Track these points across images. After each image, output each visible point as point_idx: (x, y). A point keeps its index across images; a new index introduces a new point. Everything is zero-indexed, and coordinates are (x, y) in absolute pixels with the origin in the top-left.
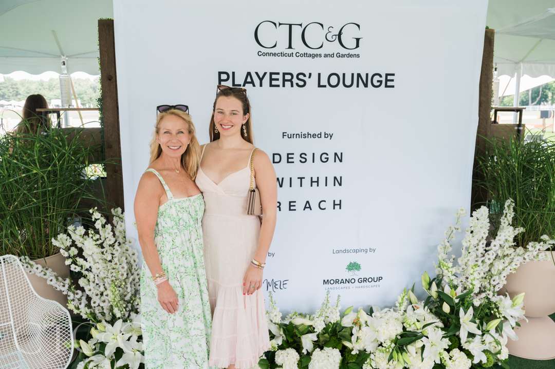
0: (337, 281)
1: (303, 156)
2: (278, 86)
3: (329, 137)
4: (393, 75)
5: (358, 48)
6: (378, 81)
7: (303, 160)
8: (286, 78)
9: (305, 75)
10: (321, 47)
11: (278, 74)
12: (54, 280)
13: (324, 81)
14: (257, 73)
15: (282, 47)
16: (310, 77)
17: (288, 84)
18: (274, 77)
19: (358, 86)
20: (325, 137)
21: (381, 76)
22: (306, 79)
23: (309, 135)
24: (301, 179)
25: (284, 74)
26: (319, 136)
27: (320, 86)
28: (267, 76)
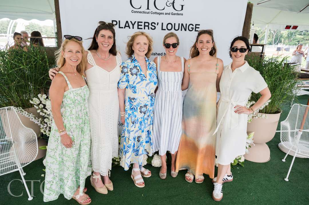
2: (142, 29)
4: (199, 25)
5: (182, 10)
6: (192, 28)
8: (146, 25)
9: (155, 24)
10: (164, 9)
11: (142, 22)
12: (34, 119)
13: (165, 27)
14: (131, 22)
15: (144, 8)
16: (157, 25)
17: (147, 28)
18: (140, 24)
19: (181, 30)
21: (193, 25)
22: (156, 25)
23: (157, 54)
25: (145, 23)
26: (161, 54)
27: (162, 29)
28: (136, 23)
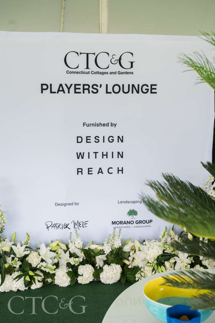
0: (121, 222)
1: (97, 138)
2: (80, 93)
3: (114, 126)
4: (156, 85)
5: (132, 68)
6: (146, 89)
7: (97, 141)
8: (85, 88)
9: (97, 86)
10: (108, 67)
11: (80, 85)
13: (110, 90)
14: (66, 85)
15: (83, 68)
16: (100, 87)
17: (86, 91)
18: (77, 87)
19: (132, 93)
20: (111, 126)
21: (147, 86)
22: (98, 88)
23: (101, 125)
24: (96, 153)
25: (84, 85)
27: (107, 92)
28: (73, 86)
